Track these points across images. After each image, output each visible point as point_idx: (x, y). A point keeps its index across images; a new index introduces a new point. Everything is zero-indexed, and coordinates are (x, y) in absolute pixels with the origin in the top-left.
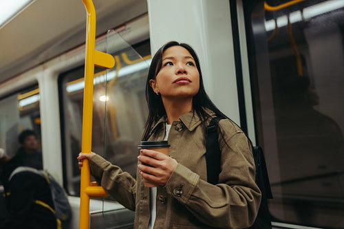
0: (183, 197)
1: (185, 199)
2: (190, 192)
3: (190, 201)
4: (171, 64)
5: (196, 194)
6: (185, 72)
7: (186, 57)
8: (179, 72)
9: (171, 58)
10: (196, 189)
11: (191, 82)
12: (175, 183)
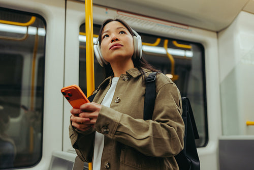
0: (109, 133)
1: (112, 135)
2: (115, 129)
3: (116, 136)
4: (107, 36)
5: (120, 130)
6: (117, 40)
7: (118, 28)
8: (112, 41)
9: (107, 31)
10: (120, 126)
11: (122, 46)
12: (102, 123)
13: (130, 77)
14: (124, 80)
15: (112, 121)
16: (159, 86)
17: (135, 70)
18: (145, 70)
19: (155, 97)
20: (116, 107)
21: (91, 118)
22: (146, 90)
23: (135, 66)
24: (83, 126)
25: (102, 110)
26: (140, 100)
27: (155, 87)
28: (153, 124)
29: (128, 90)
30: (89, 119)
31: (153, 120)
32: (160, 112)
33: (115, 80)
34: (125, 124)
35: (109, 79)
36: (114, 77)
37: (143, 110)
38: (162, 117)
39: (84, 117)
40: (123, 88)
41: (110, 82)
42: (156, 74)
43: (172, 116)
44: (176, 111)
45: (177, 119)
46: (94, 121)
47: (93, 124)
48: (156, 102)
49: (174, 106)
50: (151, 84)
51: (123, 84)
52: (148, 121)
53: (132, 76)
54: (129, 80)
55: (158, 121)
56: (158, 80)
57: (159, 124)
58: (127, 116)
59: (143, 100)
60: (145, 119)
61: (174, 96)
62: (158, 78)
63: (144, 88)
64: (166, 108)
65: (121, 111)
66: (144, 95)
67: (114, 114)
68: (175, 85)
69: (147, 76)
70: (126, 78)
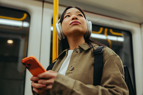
7: (77, 12)
9: (69, 13)
10: (73, 92)
11: (80, 24)
12: (57, 89)
13: (81, 50)
14: (77, 52)
15: (65, 87)
16: (106, 57)
17: (86, 44)
18: (94, 45)
19: (103, 66)
20: (70, 74)
21: (48, 84)
22: (95, 60)
23: (86, 42)
24: (41, 91)
25: (57, 77)
26: (90, 68)
27: (103, 57)
28: (102, 90)
29: (80, 60)
30: (45, 85)
31: (101, 86)
32: (107, 78)
33: (70, 52)
34: (78, 90)
35: (66, 52)
36: (69, 49)
37: (93, 76)
38: (110, 83)
39: (41, 83)
40: (76, 59)
41: (67, 53)
42: (103, 48)
43: (118, 82)
44: (121, 79)
45: (122, 85)
46: (50, 87)
47: (49, 90)
48: (104, 71)
49: (119, 74)
50: (98, 55)
51: (76, 55)
52: (98, 87)
53: (83, 49)
54: (81, 52)
55: (106, 87)
56: (105, 52)
57: (107, 89)
58: (79, 82)
59: (93, 68)
60: (95, 84)
61: (118, 66)
62: (105, 50)
63: (93, 59)
64: (112, 75)
65: (74, 78)
66: (94, 65)
67: (67, 81)
68: (118, 56)
69: (95, 49)
70: (78, 50)
